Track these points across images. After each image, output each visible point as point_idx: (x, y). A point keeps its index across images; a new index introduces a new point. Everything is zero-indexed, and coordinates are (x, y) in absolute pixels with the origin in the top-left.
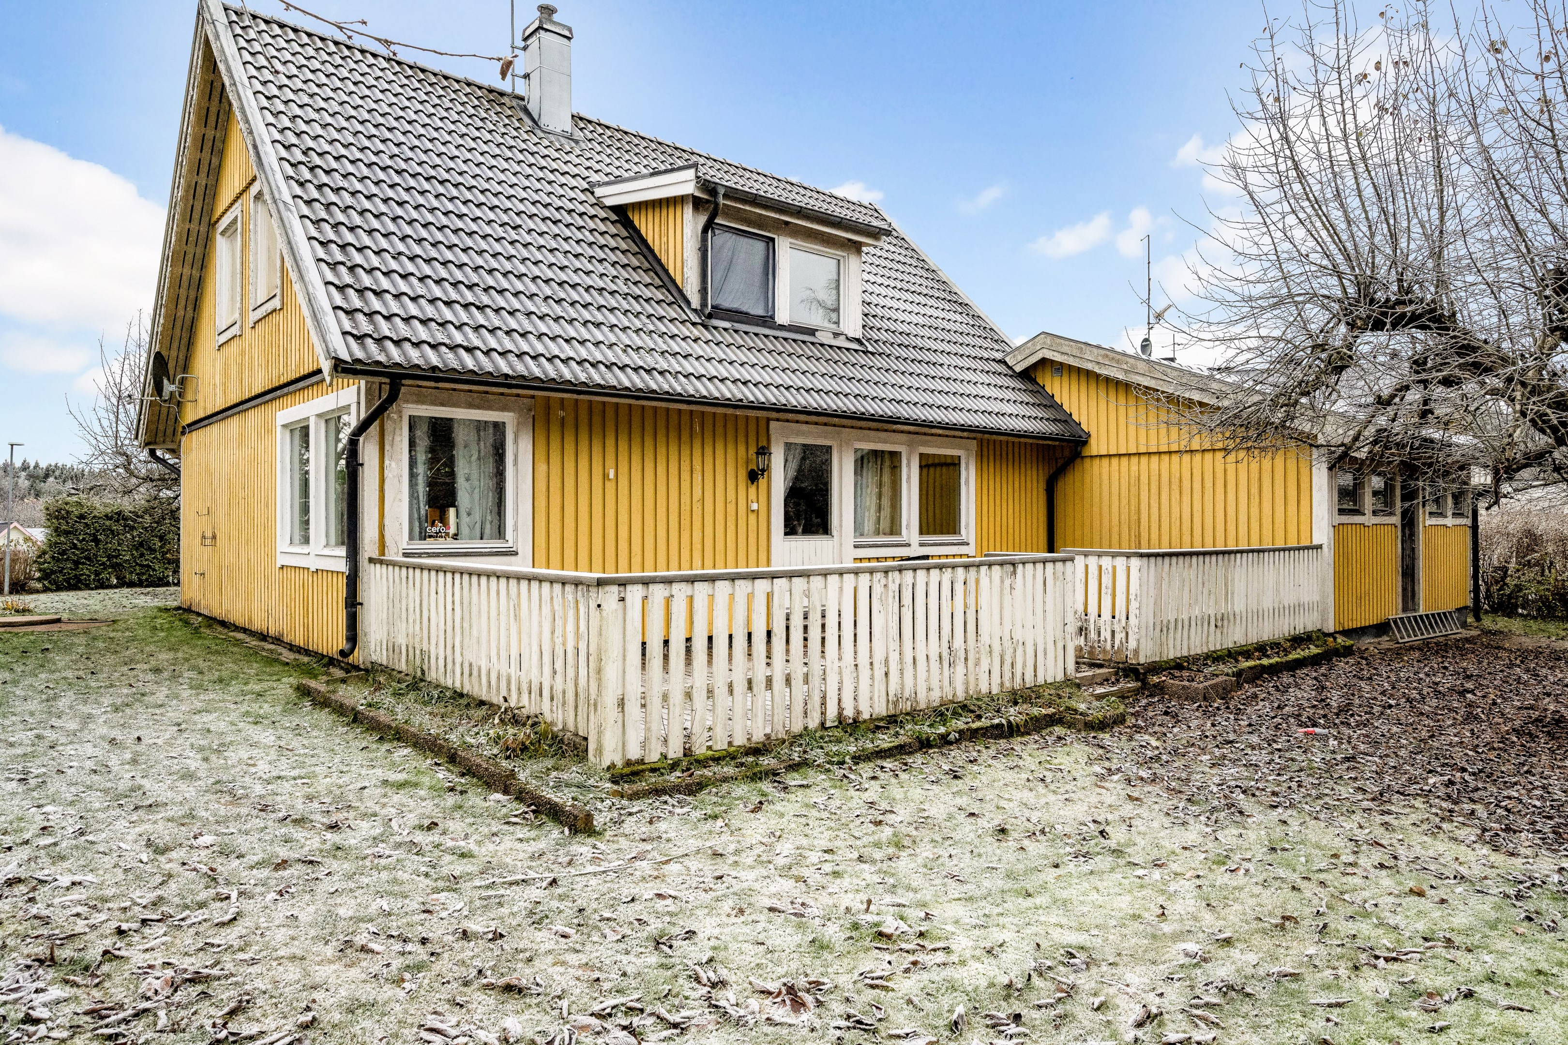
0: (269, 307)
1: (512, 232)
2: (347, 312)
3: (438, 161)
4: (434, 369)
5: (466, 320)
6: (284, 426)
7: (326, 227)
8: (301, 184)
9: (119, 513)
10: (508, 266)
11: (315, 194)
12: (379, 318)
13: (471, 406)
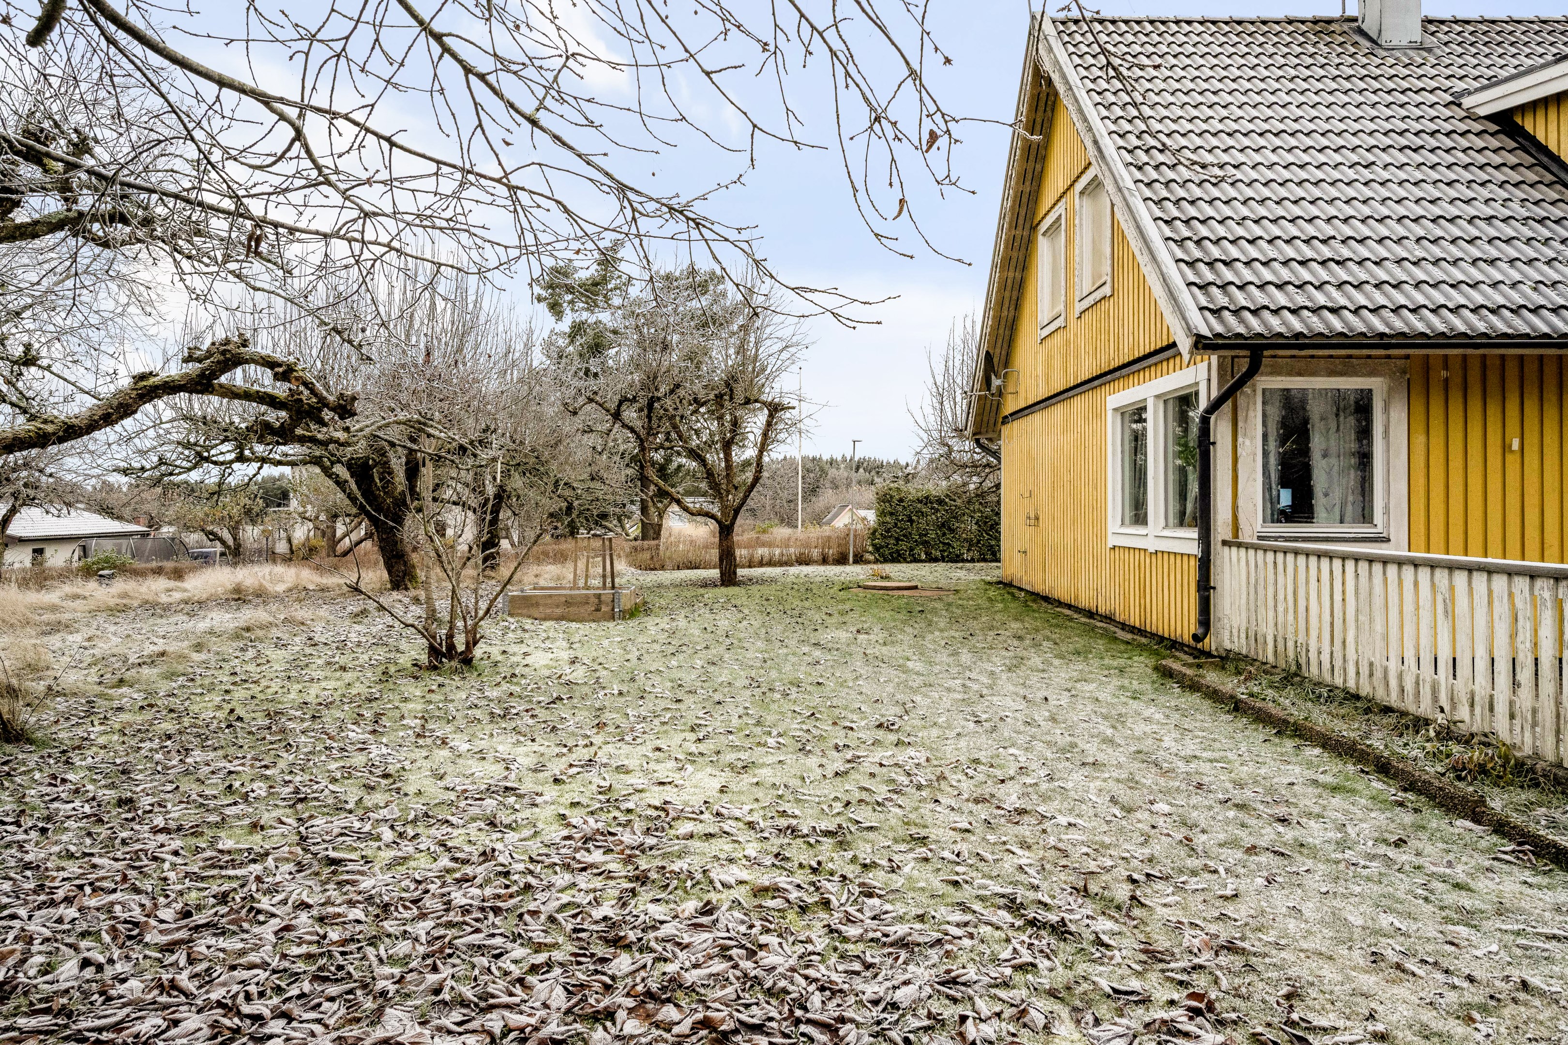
0: (1098, 295)
1: (1365, 172)
2: (1200, 287)
3: (1269, 113)
4: (1299, 335)
5: (1327, 279)
6: (1115, 410)
7: (1168, 205)
8: (1140, 168)
9: (927, 498)
10: (1366, 211)
11: (1154, 175)
12: (1233, 289)
13: (1332, 373)
